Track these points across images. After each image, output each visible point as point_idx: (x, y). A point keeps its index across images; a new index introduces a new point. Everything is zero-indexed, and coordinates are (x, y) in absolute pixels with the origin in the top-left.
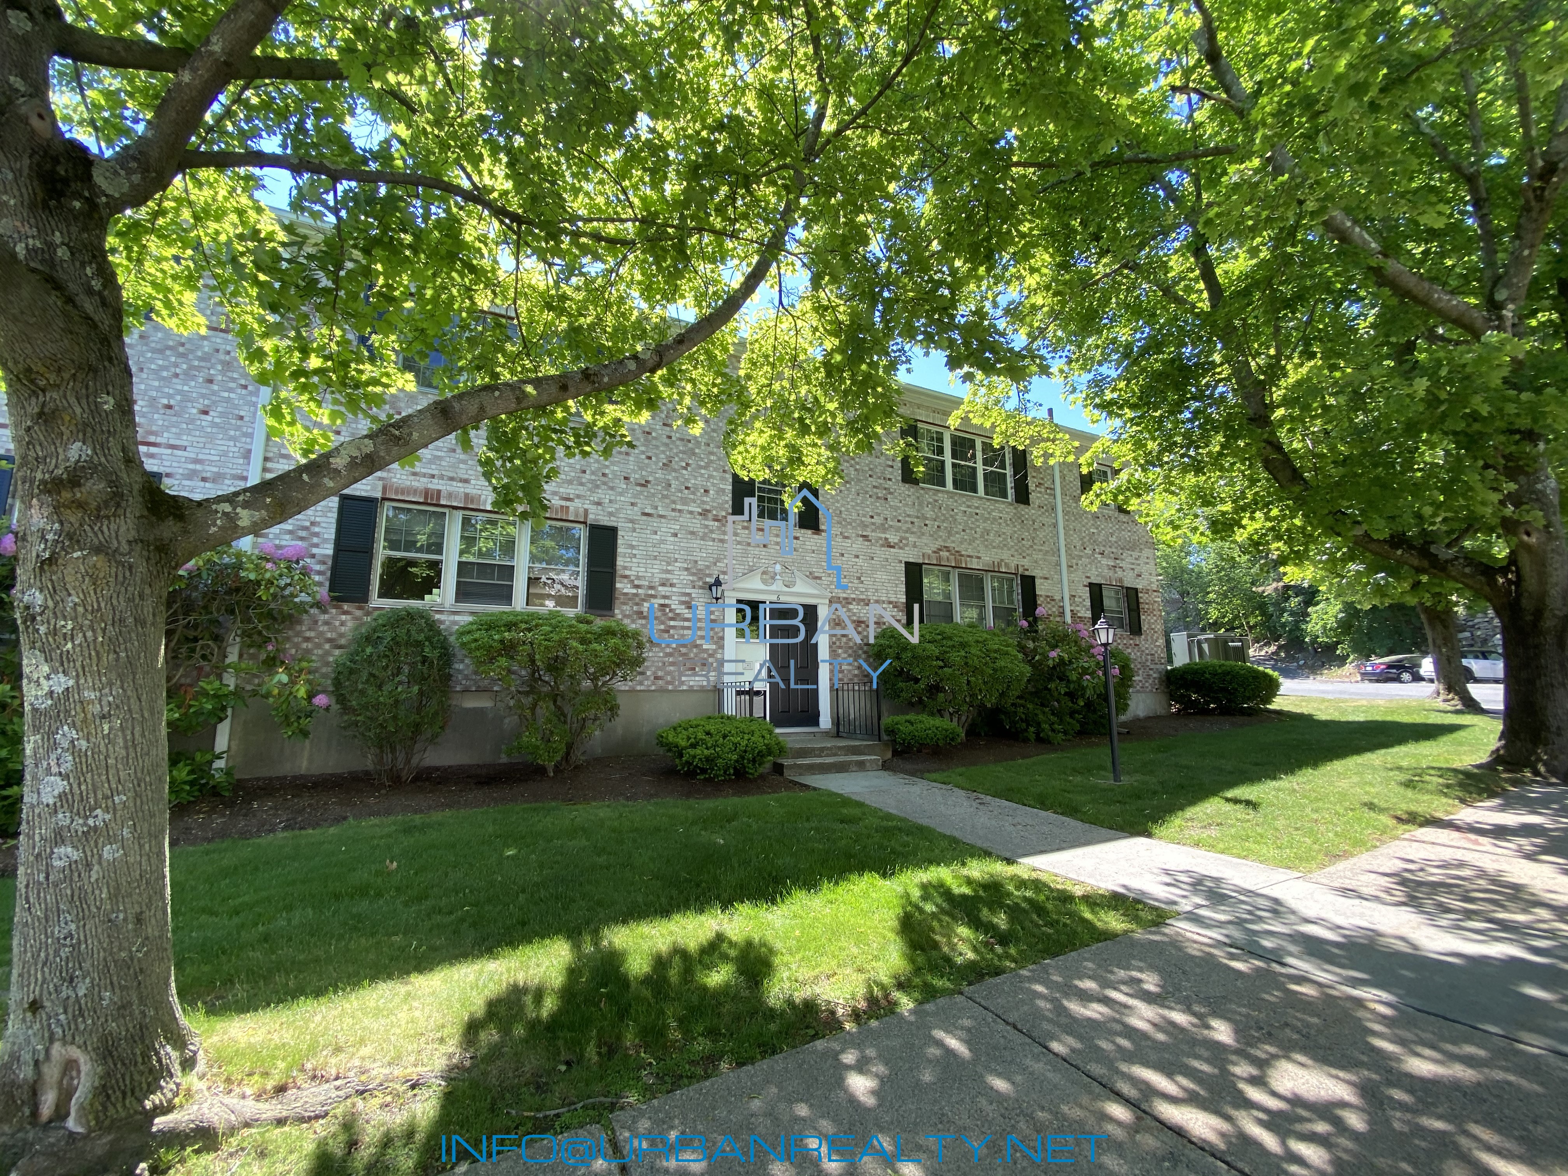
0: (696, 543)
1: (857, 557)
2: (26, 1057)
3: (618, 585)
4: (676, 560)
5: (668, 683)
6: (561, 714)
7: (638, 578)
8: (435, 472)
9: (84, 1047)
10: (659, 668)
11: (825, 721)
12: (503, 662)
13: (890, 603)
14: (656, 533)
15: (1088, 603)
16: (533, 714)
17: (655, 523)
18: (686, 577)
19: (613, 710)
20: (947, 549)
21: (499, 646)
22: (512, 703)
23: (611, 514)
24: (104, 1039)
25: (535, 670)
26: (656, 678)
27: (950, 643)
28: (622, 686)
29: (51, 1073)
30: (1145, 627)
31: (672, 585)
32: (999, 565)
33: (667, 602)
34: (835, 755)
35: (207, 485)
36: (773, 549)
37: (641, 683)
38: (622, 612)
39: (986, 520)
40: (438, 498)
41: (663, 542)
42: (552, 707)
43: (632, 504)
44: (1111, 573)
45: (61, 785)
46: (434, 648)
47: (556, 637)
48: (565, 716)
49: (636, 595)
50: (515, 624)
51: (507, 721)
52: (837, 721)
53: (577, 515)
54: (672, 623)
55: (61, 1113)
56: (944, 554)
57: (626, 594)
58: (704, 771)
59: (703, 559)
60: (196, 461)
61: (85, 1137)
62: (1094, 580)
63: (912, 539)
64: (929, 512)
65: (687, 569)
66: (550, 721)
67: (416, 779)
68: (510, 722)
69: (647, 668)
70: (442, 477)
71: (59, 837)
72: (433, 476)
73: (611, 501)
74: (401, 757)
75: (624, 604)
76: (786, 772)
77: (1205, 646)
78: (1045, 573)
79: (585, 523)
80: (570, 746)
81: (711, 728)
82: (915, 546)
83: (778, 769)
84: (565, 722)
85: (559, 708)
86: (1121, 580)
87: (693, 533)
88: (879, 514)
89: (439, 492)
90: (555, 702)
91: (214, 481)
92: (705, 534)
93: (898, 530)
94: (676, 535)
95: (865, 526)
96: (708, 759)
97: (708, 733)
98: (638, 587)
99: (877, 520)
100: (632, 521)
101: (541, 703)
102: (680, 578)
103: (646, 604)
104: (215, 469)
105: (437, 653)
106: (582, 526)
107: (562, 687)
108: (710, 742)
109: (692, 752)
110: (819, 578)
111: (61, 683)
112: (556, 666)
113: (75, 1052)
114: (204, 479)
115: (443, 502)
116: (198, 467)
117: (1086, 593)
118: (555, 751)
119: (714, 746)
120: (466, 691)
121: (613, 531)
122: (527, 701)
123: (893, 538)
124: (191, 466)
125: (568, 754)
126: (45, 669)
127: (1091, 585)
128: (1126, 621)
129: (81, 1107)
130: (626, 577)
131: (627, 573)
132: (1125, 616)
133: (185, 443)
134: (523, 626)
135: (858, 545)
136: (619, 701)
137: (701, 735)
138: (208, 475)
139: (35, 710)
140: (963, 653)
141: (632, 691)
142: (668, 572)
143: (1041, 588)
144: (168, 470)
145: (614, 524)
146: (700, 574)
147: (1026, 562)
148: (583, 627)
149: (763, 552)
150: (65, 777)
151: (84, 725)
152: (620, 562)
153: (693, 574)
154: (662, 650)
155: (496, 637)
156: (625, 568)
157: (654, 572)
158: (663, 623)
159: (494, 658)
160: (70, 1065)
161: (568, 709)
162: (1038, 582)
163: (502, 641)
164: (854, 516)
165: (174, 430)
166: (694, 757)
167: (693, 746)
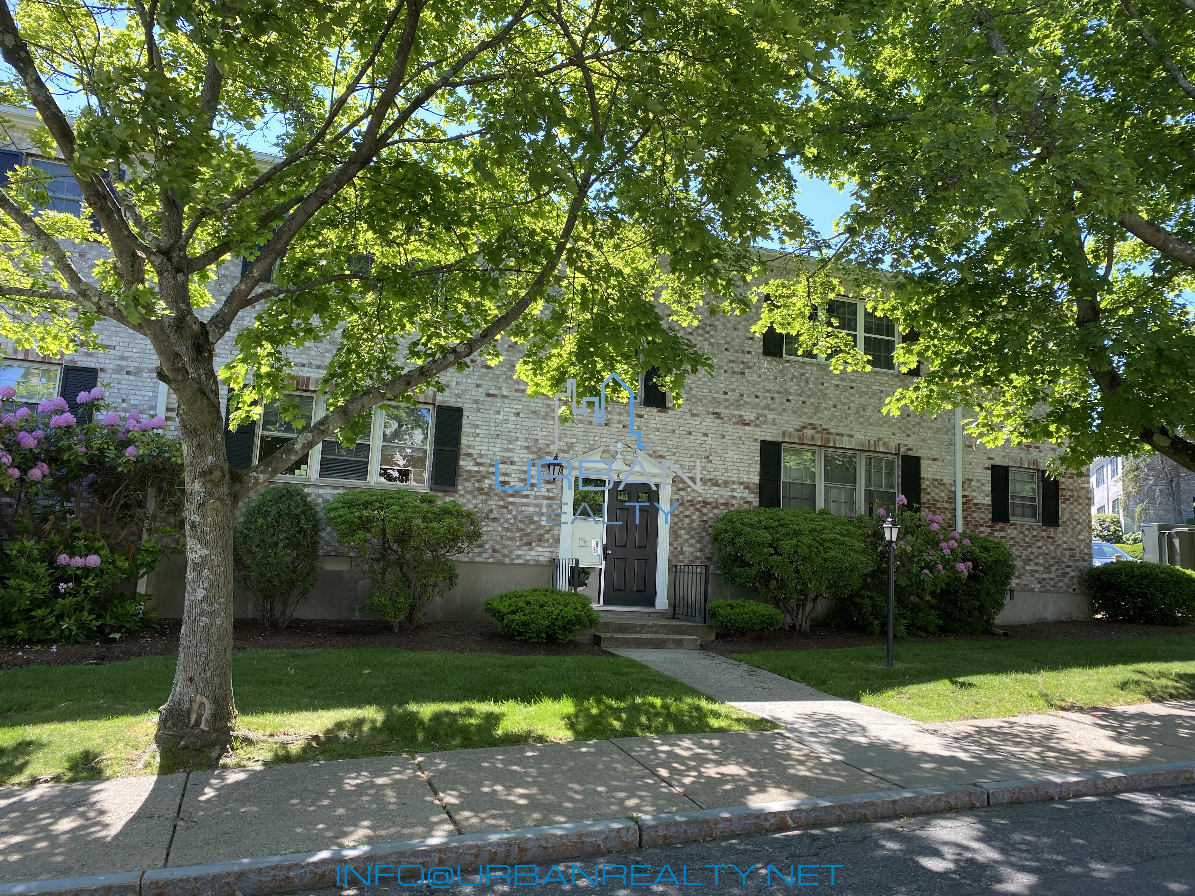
0: (538, 422)
1: (706, 435)
2: (187, 699)
3: (462, 463)
4: (517, 439)
5: (506, 556)
6: (406, 580)
7: (481, 456)
8: (305, 361)
9: (208, 699)
10: (497, 542)
11: (662, 601)
12: (361, 534)
13: (741, 483)
14: (499, 413)
15: (988, 488)
16: (383, 578)
17: (498, 403)
18: (526, 456)
19: (451, 578)
20: (813, 426)
21: (358, 521)
22: (366, 567)
23: (457, 396)
24: (214, 695)
25: (385, 541)
26: (494, 551)
27: (783, 530)
28: (463, 558)
29: (196, 706)
30: (1064, 516)
31: (512, 463)
32: (876, 444)
33: (507, 479)
34: (656, 633)
35: (131, 378)
36: (616, 427)
37: (480, 555)
38: (465, 488)
39: (862, 394)
40: (308, 385)
41: (505, 421)
42: (399, 573)
43: (478, 386)
44: (1023, 454)
45: (204, 593)
46: (307, 520)
47: (403, 516)
48: (410, 582)
49: (478, 472)
50: (371, 504)
51: (360, 583)
52: (674, 603)
53: (426, 397)
54: (511, 500)
55: (198, 723)
56: (809, 432)
57: (469, 471)
58: (520, 634)
59: (544, 438)
60: (123, 358)
61: (208, 732)
62: (998, 462)
63: (771, 416)
64: (793, 387)
65: (527, 448)
66: (396, 585)
67: (289, 627)
68: (363, 584)
69: (486, 541)
70: (311, 365)
71: (202, 613)
72: (303, 365)
73: (457, 383)
74: (279, 607)
75: (467, 480)
76: (603, 644)
77: (1177, 542)
78: (934, 453)
79: (433, 404)
80: (412, 608)
81: (531, 599)
82: (774, 423)
83: (597, 640)
84: (409, 587)
85: (405, 574)
86: (1036, 462)
87: (534, 412)
88: (733, 390)
89: (308, 378)
90: (401, 569)
91: (136, 374)
92: (547, 413)
93: (755, 406)
94: (518, 415)
95: (717, 403)
96: (524, 624)
97: (528, 603)
98: (480, 464)
99: (731, 396)
100: (476, 402)
101: (390, 569)
102: (521, 456)
103: (487, 481)
104: (136, 365)
105: (310, 525)
106: (430, 407)
107: (408, 556)
108: (528, 609)
109: (511, 617)
110: (664, 457)
111: (205, 552)
112: (403, 539)
113: (205, 700)
114: (128, 373)
115: (311, 388)
116: (124, 363)
117: (986, 477)
118: (400, 610)
119: (530, 613)
120: (327, 555)
121: (459, 411)
122: (379, 567)
123: (748, 415)
124: (119, 362)
125: (411, 614)
126: (199, 547)
127: (994, 468)
128: (1040, 509)
129: (207, 720)
130: (469, 455)
131: (470, 451)
132: (1039, 504)
133: (114, 344)
134: (377, 505)
135: (708, 423)
136: (457, 571)
137: (521, 604)
138: (131, 369)
139: (194, 563)
140: (794, 542)
141: (472, 562)
142: (509, 450)
143: (927, 471)
144: (102, 366)
145: (460, 405)
146: (541, 453)
147: (911, 442)
148: (425, 507)
149: (605, 431)
150: (205, 590)
151: (212, 570)
152: (464, 441)
153: (533, 453)
154: (501, 525)
155: (356, 514)
156: (469, 446)
157: (497, 451)
158: (502, 499)
159: (355, 531)
160: (202, 704)
161: (412, 575)
162: (923, 463)
163: (360, 518)
164: (706, 392)
165: (106, 332)
166: (513, 621)
167: (513, 612)
